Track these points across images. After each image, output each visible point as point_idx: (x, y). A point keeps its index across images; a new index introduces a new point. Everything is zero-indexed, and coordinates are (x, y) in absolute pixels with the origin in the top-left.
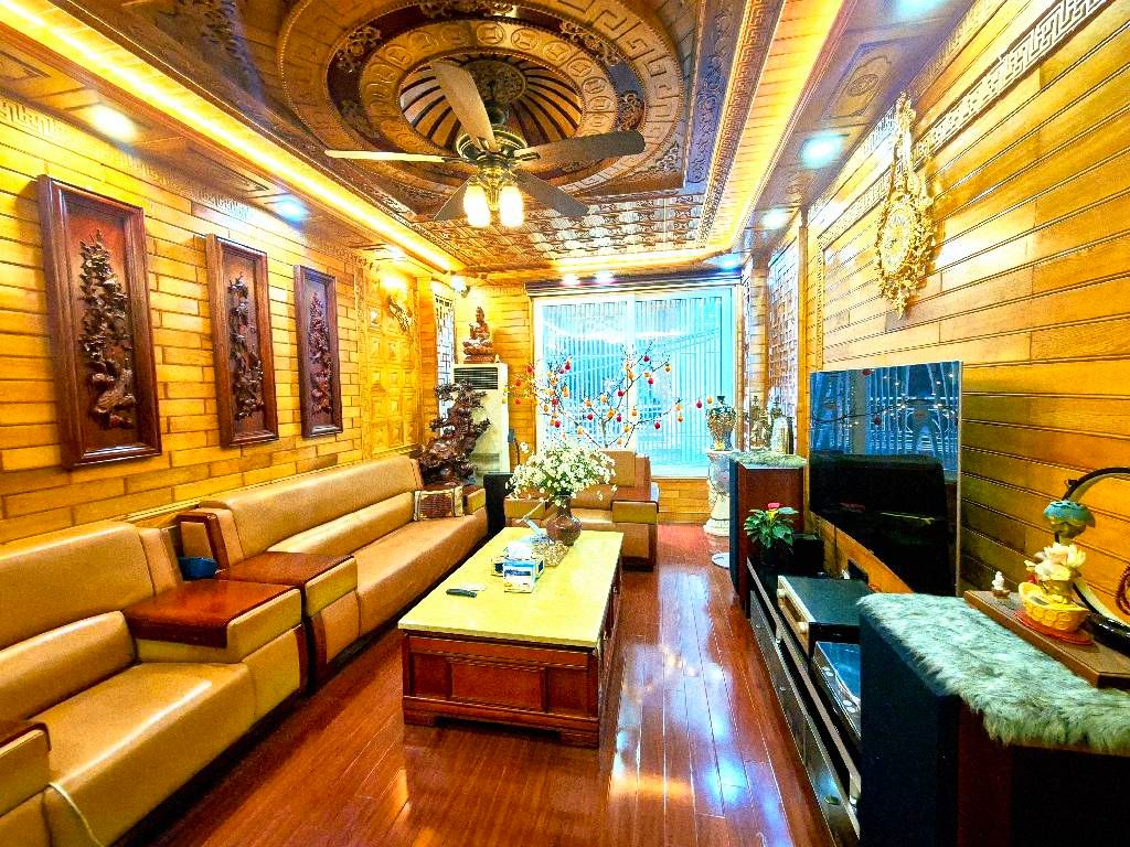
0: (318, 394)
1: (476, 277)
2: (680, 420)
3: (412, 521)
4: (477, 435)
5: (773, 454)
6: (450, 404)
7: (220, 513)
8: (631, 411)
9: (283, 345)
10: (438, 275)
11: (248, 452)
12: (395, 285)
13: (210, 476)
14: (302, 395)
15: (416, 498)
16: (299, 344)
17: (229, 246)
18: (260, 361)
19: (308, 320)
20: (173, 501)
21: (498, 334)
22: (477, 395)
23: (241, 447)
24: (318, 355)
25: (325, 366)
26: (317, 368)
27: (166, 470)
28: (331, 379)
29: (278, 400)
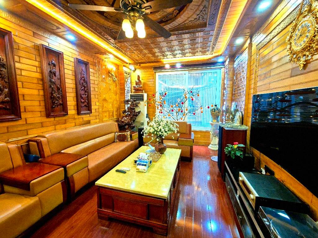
0: (83, 101)
1: (137, 65)
2: (202, 112)
3: (114, 142)
4: (137, 115)
5: (235, 124)
6: (129, 105)
7: (42, 139)
8: (186, 109)
9: (70, 84)
10: (125, 64)
11: (57, 119)
12: (111, 67)
13: (42, 127)
14: (77, 101)
15: (116, 135)
16: (76, 84)
17: (48, 49)
18: (61, 89)
19: (79, 77)
20: (27, 134)
21: (144, 84)
22: (137, 103)
23: (54, 117)
24: (83, 88)
25: (86, 92)
26: (83, 92)
27: (24, 124)
28: (88, 96)
29: (68, 102)
